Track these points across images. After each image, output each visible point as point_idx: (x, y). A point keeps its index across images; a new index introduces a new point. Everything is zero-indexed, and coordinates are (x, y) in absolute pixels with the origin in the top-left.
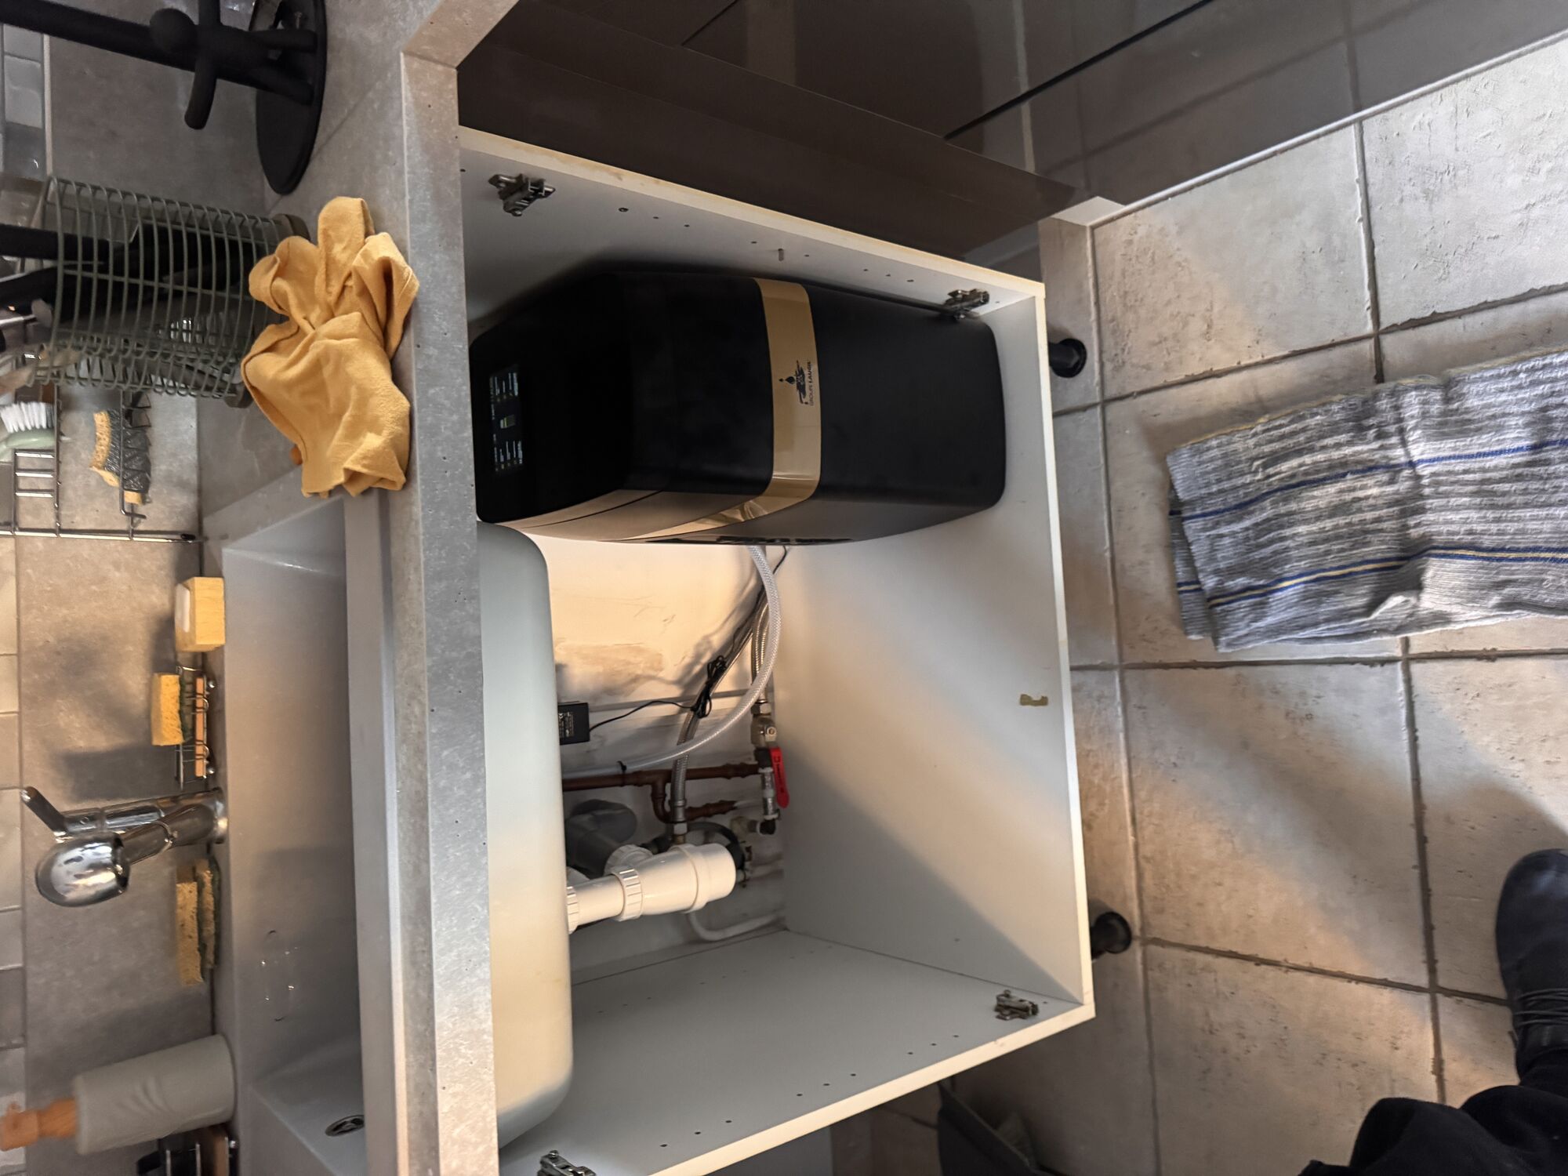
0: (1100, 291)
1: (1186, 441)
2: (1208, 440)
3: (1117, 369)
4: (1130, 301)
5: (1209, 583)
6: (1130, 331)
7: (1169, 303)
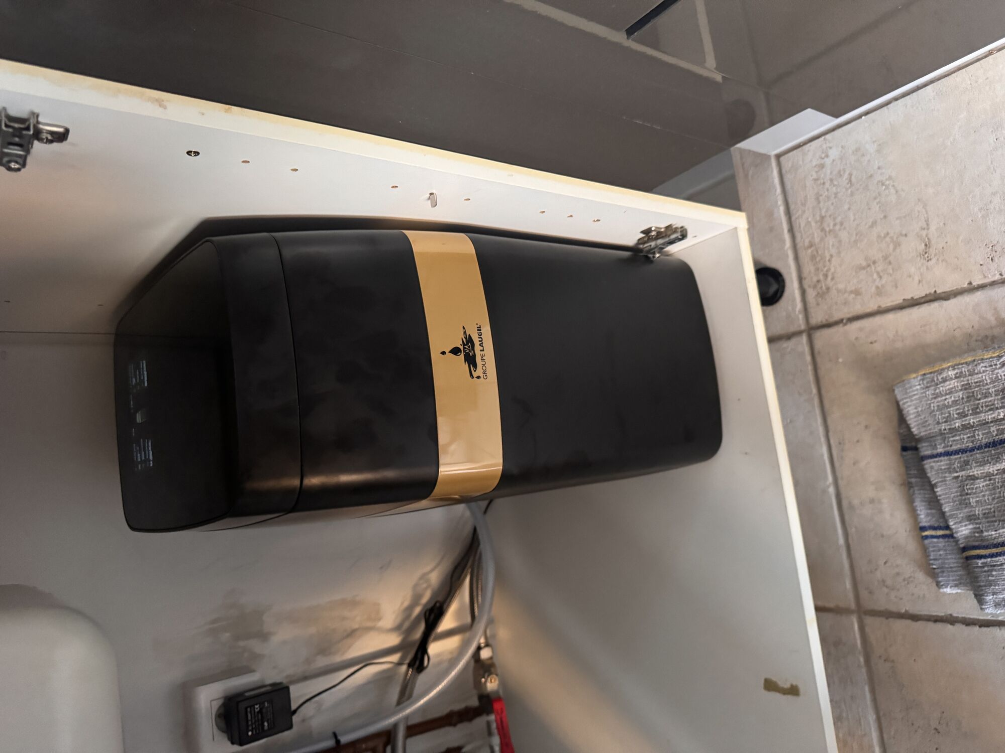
0: (793, 218)
1: (916, 371)
2: (943, 370)
3: (822, 295)
4: (829, 225)
5: (963, 531)
6: (831, 256)
7: (874, 223)
